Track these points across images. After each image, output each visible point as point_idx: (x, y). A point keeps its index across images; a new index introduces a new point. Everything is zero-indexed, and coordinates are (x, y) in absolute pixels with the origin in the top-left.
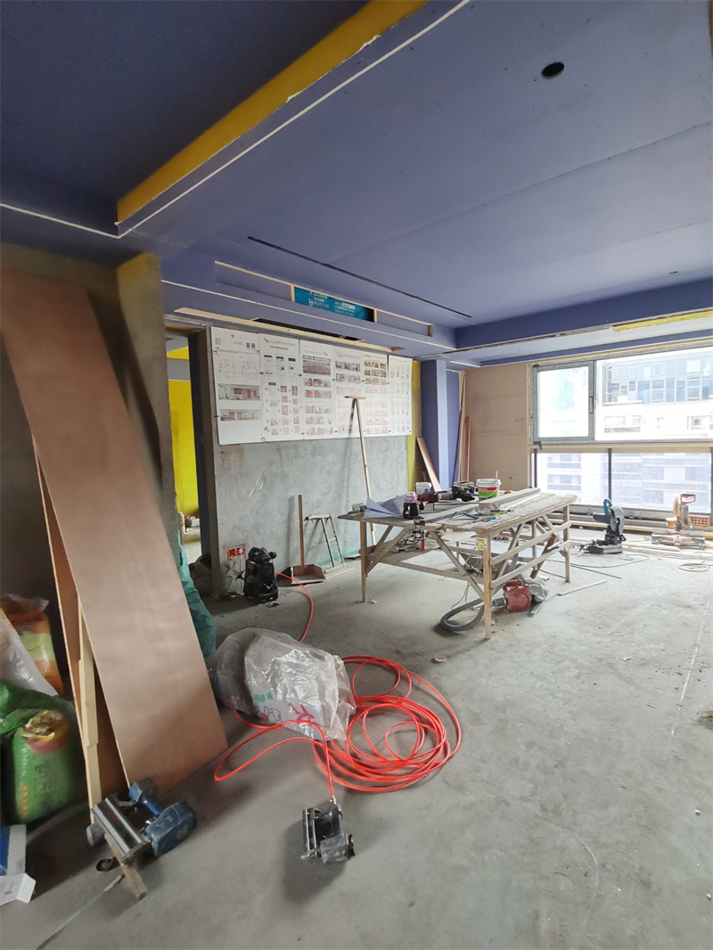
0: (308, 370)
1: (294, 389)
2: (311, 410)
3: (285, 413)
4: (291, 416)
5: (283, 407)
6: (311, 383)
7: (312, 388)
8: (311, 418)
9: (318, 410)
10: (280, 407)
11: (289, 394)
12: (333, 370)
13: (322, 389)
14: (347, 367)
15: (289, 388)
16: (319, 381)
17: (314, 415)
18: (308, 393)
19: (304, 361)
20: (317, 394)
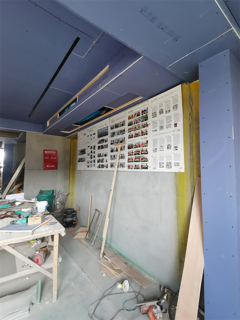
0: (99, 136)
1: (94, 146)
2: (99, 156)
3: (91, 158)
4: (93, 159)
5: (91, 155)
6: (100, 143)
7: (101, 145)
8: (99, 160)
9: (102, 155)
10: (90, 156)
11: (93, 150)
12: (110, 131)
13: (104, 144)
14: (117, 126)
15: (93, 147)
16: (103, 140)
17: (101, 158)
18: (99, 148)
19: (98, 133)
20: (102, 147)
